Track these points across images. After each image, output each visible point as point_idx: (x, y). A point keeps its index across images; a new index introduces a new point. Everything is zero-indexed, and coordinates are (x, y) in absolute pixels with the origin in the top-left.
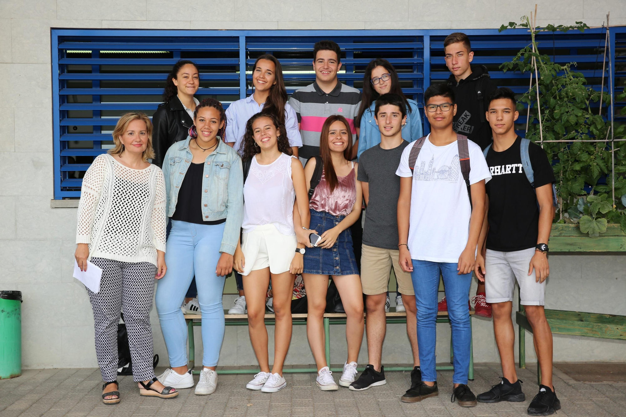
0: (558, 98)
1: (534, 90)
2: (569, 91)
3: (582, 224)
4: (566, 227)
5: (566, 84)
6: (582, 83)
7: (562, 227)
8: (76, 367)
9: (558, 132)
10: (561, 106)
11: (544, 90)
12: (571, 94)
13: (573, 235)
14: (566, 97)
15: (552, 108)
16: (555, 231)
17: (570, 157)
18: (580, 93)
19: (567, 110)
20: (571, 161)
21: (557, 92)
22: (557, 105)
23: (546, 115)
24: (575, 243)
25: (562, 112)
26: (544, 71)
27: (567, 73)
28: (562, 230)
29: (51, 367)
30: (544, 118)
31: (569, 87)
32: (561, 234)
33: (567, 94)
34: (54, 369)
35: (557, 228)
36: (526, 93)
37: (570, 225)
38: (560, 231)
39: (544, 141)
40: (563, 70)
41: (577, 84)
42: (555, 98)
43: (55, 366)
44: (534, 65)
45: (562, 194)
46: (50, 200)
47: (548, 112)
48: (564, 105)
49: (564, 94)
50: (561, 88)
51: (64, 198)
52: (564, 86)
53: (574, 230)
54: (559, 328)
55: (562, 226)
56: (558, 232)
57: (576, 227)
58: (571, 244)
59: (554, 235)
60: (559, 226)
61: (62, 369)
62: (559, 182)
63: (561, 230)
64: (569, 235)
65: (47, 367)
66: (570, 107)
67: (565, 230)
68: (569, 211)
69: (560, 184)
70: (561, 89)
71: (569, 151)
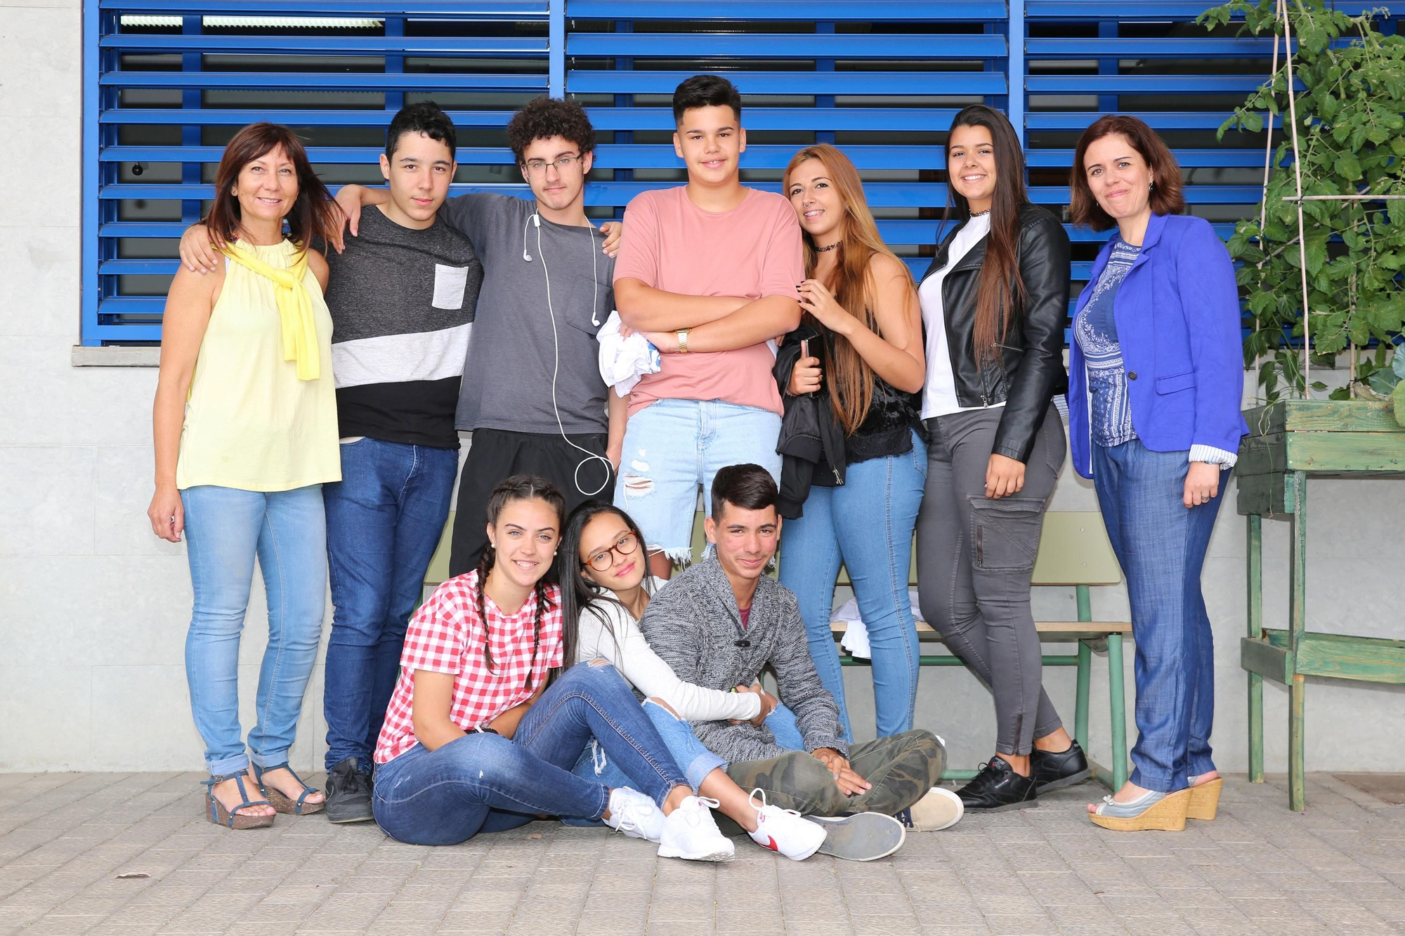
0: (1343, 96)
1: (1283, 76)
2: (1371, 73)
3: (1400, 400)
4: (1358, 409)
5: (1362, 60)
6: (1402, 57)
7: (1350, 409)
8: (125, 770)
9: (1343, 176)
10: (1351, 114)
11: (1308, 74)
12: (1375, 81)
13: (1376, 429)
14: (1363, 90)
15: (1330, 118)
16: (1331, 418)
17: (1373, 241)
18: (1397, 76)
19: (1365, 118)
20: (1375, 250)
21: (1340, 79)
22: (1342, 112)
23: (1315, 138)
24: (1383, 449)
25: (1353, 125)
26: (1306, 26)
27: (1366, 35)
28: (1350, 416)
29: (64, 769)
30: (1309, 146)
31: (1370, 64)
32: (1346, 425)
33: (1364, 81)
34: (70, 772)
35: (1337, 412)
36: (1265, 84)
37: (1370, 403)
38: (1343, 419)
39: (1304, 198)
40: (1355, 25)
41: (1390, 58)
42: (1336, 94)
43: (74, 767)
44: (1282, 15)
45: (1354, 333)
46: (70, 348)
47: (1318, 130)
48: (1359, 108)
49: (1356, 81)
50: (1351, 68)
51: (106, 343)
52: (1357, 66)
53: (1378, 416)
54: (1341, 664)
55: (1349, 405)
56: (1340, 420)
57: (1383, 410)
58: (1372, 453)
59: (1328, 429)
60: (1342, 406)
61: (90, 774)
62: (1347, 306)
63: (1347, 417)
64: (1365, 429)
65: (52, 769)
66: (1372, 111)
67: (1357, 418)
68: (1371, 379)
69: (1348, 312)
70: (1350, 71)
71: (1372, 228)
